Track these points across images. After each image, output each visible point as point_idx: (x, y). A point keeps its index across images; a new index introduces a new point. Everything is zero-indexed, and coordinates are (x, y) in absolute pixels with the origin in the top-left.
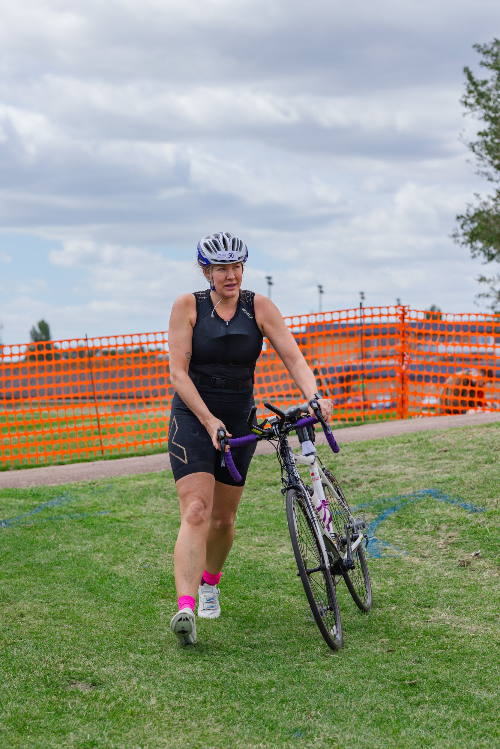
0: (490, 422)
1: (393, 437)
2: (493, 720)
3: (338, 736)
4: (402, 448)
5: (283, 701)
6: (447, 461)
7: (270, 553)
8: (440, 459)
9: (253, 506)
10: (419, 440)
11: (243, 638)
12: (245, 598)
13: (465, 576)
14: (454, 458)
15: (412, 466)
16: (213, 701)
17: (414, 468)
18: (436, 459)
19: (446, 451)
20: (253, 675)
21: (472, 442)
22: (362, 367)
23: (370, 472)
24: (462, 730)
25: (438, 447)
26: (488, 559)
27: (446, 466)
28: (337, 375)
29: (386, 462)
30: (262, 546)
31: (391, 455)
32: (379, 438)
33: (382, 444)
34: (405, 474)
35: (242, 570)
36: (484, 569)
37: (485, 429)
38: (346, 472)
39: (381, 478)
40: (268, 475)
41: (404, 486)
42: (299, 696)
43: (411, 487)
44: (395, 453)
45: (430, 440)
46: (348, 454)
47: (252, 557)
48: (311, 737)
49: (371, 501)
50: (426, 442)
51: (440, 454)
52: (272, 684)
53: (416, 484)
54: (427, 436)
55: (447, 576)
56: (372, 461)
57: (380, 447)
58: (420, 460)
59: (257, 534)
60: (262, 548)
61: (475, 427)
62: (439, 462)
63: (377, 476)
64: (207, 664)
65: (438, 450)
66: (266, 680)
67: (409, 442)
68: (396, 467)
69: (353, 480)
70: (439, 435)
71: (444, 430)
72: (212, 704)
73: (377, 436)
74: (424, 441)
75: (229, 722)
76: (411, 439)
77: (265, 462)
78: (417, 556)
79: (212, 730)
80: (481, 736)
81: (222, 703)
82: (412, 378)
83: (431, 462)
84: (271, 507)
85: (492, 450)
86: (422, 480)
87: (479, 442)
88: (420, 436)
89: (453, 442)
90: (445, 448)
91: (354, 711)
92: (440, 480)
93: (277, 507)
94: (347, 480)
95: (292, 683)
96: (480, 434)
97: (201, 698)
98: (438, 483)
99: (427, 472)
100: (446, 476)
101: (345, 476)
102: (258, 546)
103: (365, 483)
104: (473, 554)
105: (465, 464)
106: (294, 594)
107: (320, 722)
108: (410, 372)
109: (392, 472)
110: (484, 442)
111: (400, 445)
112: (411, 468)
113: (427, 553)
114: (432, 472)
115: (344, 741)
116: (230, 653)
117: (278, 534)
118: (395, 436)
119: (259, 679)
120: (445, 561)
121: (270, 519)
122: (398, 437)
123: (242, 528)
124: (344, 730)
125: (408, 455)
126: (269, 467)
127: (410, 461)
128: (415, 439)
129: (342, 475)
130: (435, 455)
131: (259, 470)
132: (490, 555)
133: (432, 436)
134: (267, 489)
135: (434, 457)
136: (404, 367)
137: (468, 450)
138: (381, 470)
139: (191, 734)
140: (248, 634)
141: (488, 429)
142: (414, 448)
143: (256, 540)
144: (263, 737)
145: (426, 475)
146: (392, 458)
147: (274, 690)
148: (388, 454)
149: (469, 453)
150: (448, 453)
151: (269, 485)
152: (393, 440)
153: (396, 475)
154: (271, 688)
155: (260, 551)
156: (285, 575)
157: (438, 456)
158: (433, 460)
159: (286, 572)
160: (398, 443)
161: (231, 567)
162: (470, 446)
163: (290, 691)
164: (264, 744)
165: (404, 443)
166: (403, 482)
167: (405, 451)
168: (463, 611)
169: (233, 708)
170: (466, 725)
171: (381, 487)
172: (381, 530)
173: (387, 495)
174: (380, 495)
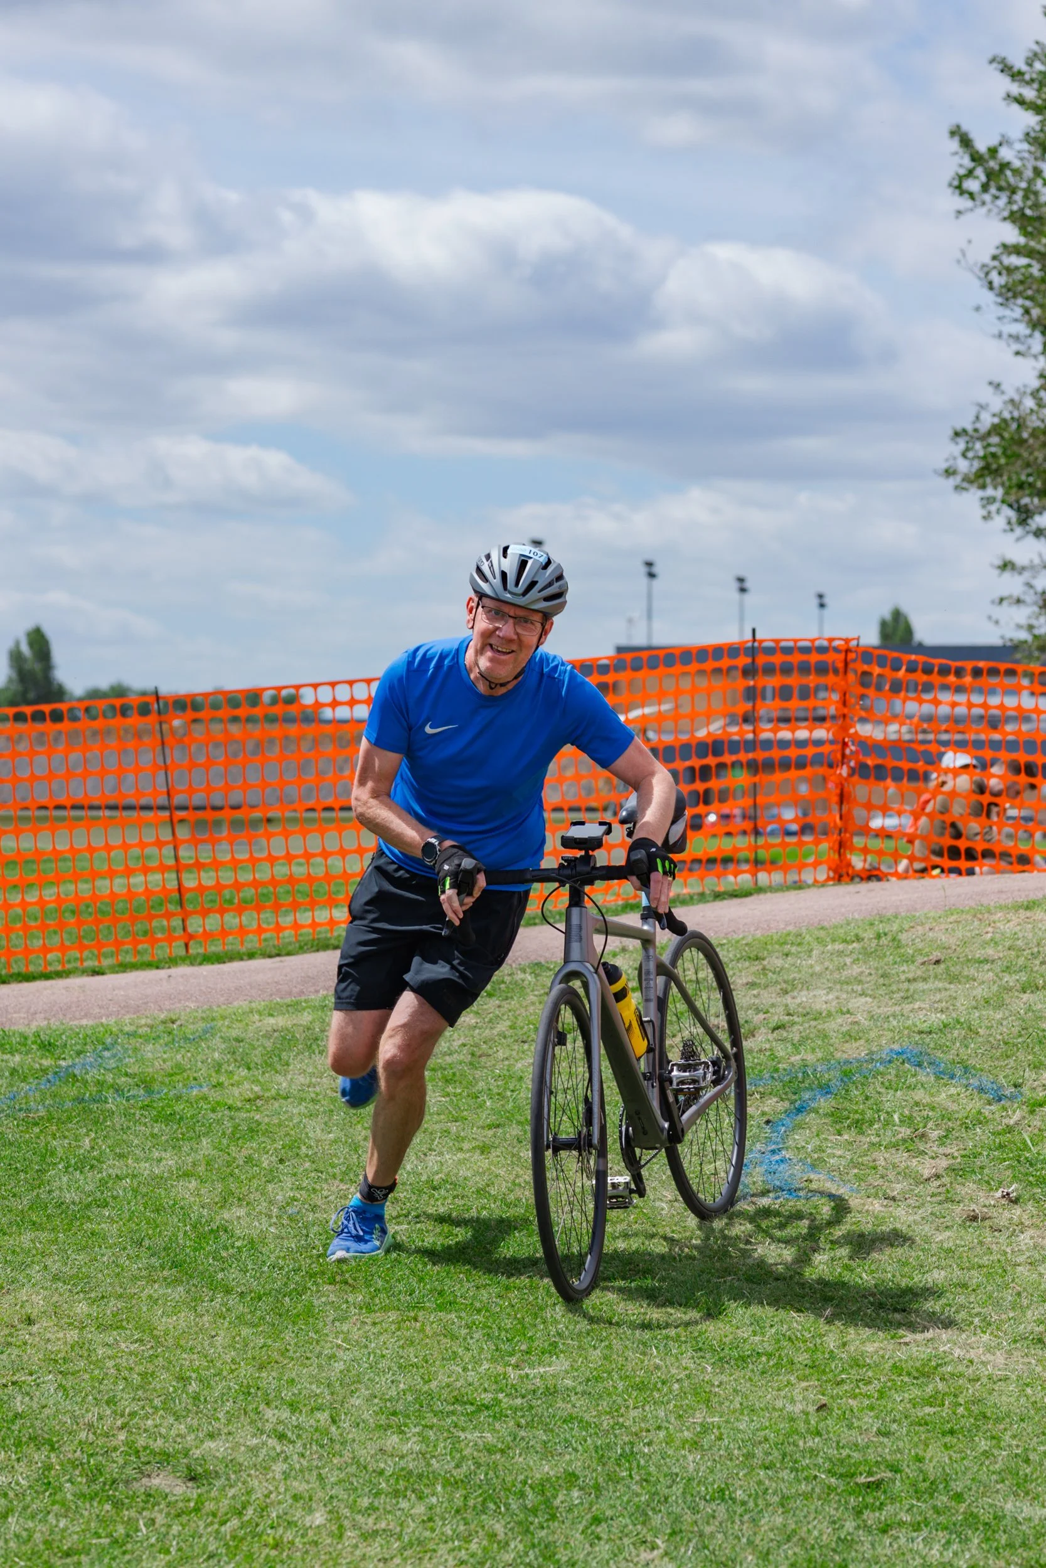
0: (1032, 897)
1: (822, 928)
4: (840, 953)
6: (940, 985)
8: (925, 980)
10: (878, 937)
13: (981, 1243)
14: (954, 979)
15: (863, 994)
17: (869, 999)
18: (915, 980)
19: (938, 962)
21: (994, 942)
23: (773, 1005)
25: (919, 951)
26: (1030, 1206)
27: (938, 997)
29: (806, 985)
31: (818, 969)
32: (790, 928)
33: (799, 944)
34: (848, 1012)
36: (1022, 1227)
39: (796, 1019)
41: (849, 1037)
43: (862, 1042)
44: (827, 964)
45: (903, 937)
49: (776, 1070)
50: (894, 940)
51: (924, 968)
53: (872, 1035)
54: (895, 927)
55: (941, 1242)
56: (777, 982)
57: (794, 949)
58: (881, 981)
62: (921, 985)
63: (789, 1014)
65: (920, 959)
67: (858, 939)
68: (831, 997)
70: (922, 924)
71: (932, 914)
73: (787, 924)
74: (889, 938)
76: (862, 935)
78: (876, 1196)
83: (906, 985)
85: (1037, 962)
86: (886, 1026)
87: (1007, 944)
88: (881, 928)
89: (952, 941)
90: (936, 955)
92: (924, 1027)
96: (1011, 924)
98: (921, 1032)
99: (897, 1008)
100: (936, 1019)
103: (763, 1030)
104: (999, 1194)
105: (980, 992)
109: (819, 1006)
110: (1019, 943)
111: (838, 946)
112: (863, 1000)
113: (897, 1189)
114: (907, 1007)
118: (826, 924)
120: (937, 1208)
122: (836, 927)
125: (856, 970)
127: (860, 982)
128: (869, 934)
130: (912, 971)
132: (1033, 1197)
133: (906, 926)
135: (911, 976)
137: (986, 961)
138: (798, 1001)
141: (1028, 914)
142: (867, 954)
145: (894, 1016)
146: (819, 975)
148: (811, 966)
149: (987, 967)
150: (942, 966)
152: (822, 934)
153: (829, 1014)
157: (919, 973)
158: (909, 981)
160: (834, 941)
162: (990, 952)
165: (845, 941)
166: (844, 1029)
167: (848, 961)
168: (976, 1320)
171: (796, 1038)
172: (798, 1137)
173: (810, 1058)
174: (796, 1059)
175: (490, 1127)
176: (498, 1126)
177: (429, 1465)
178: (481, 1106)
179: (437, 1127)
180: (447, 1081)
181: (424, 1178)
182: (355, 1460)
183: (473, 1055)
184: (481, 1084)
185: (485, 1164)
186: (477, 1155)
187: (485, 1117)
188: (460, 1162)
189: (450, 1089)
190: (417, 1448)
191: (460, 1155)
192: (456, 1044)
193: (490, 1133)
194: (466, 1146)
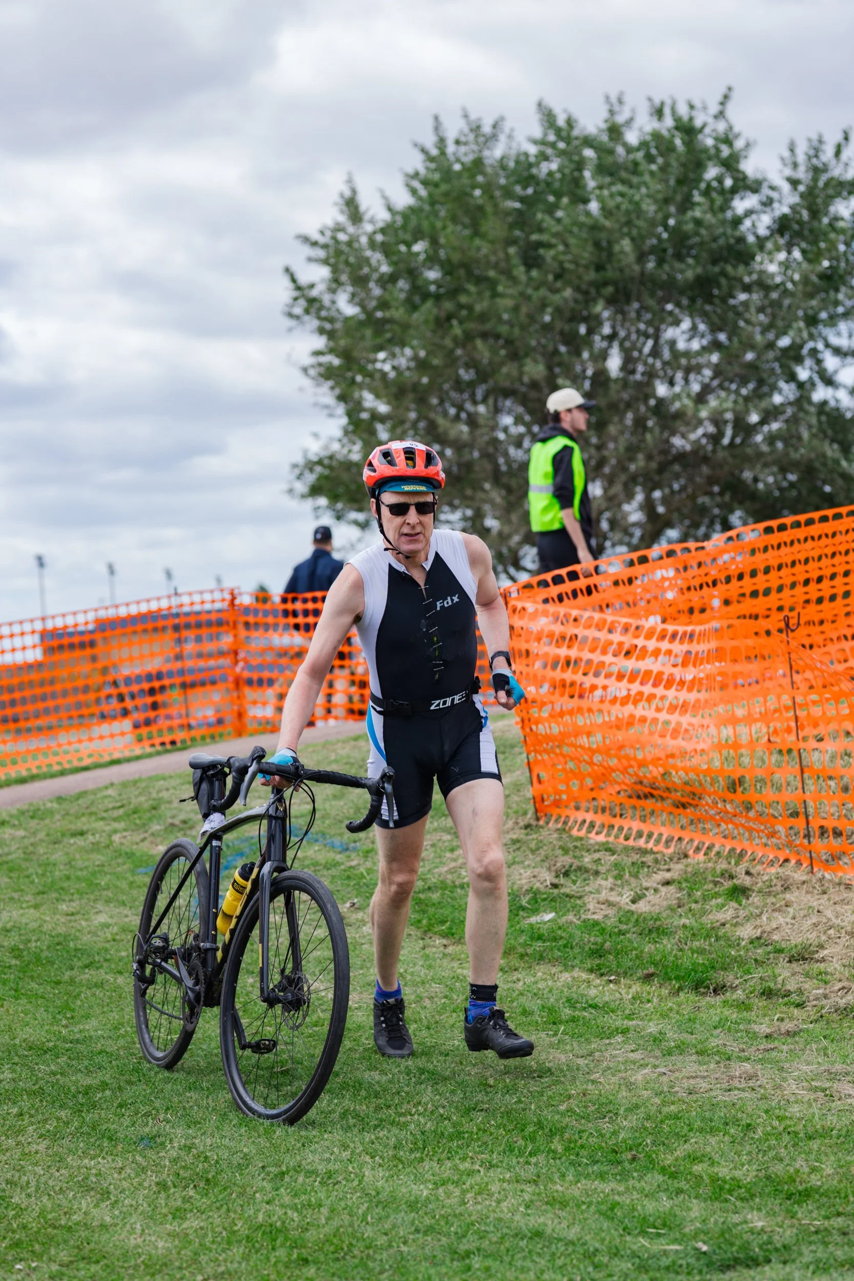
2: (389, 1107)
3: (197, 1141)
5: (121, 1106)
7: (83, 923)
9: (55, 865)
11: (60, 1032)
12: (58, 983)
16: (33, 1112)
20: (79, 1075)
21: (336, 761)
22: (182, 672)
24: (352, 1121)
28: (146, 686)
30: (73, 914)
35: (49, 947)
37: (352, 743)
38: (174, 812)
40: (71, 822)
42: (141, 1098)
46: (175, 788)
47: (61, 930)
48: (162, 1144)
52: (104, 1085)
59: (64, 900)
60: (73, 918)
61: (338, 741)
64: (18, 1068)
66: (96, 1082)
69: (184, 822)
72: (31, 1116)
75: (55, 1136)
77: (65, 805)
79: (34, 1147)
80: (376, 1127)
81: (43, 1114)
82: (250, 682)
84: (80, 864)
91: (214, 1110)
93: (87, 864)
94: (176, 821)
95: (130, 1083)
97: (15, 1111)
101: (173, 817)
102: (68, 915)
104: (348, 905)
106: (120, 973)
107: (173, 1127)
108: (246, 674)
115: (205, 1146)
116: (46, 1052)
117: (92, 897)
119: (88, 1081)
121: (78, 879)
123: (43, 893)
124: (204, 1133)
126: (71, 812)
129: (169, 815)
131: (57, 817)
134: (72, 841)
136: (238, 669)
139: (8, 1154)
140: (66, 1026)
143: (63, 907)
144: (102, 1151)
147: (108, 1093)
151: (74, 835)
154: (103, 1090)
155: (70, 921)
156: (106, 950)
159: (107, 945)
161: (34, 944)
163: (129, 1093)
164: (104, 1158)
169: (58, 1119)
170: (357, 1116)
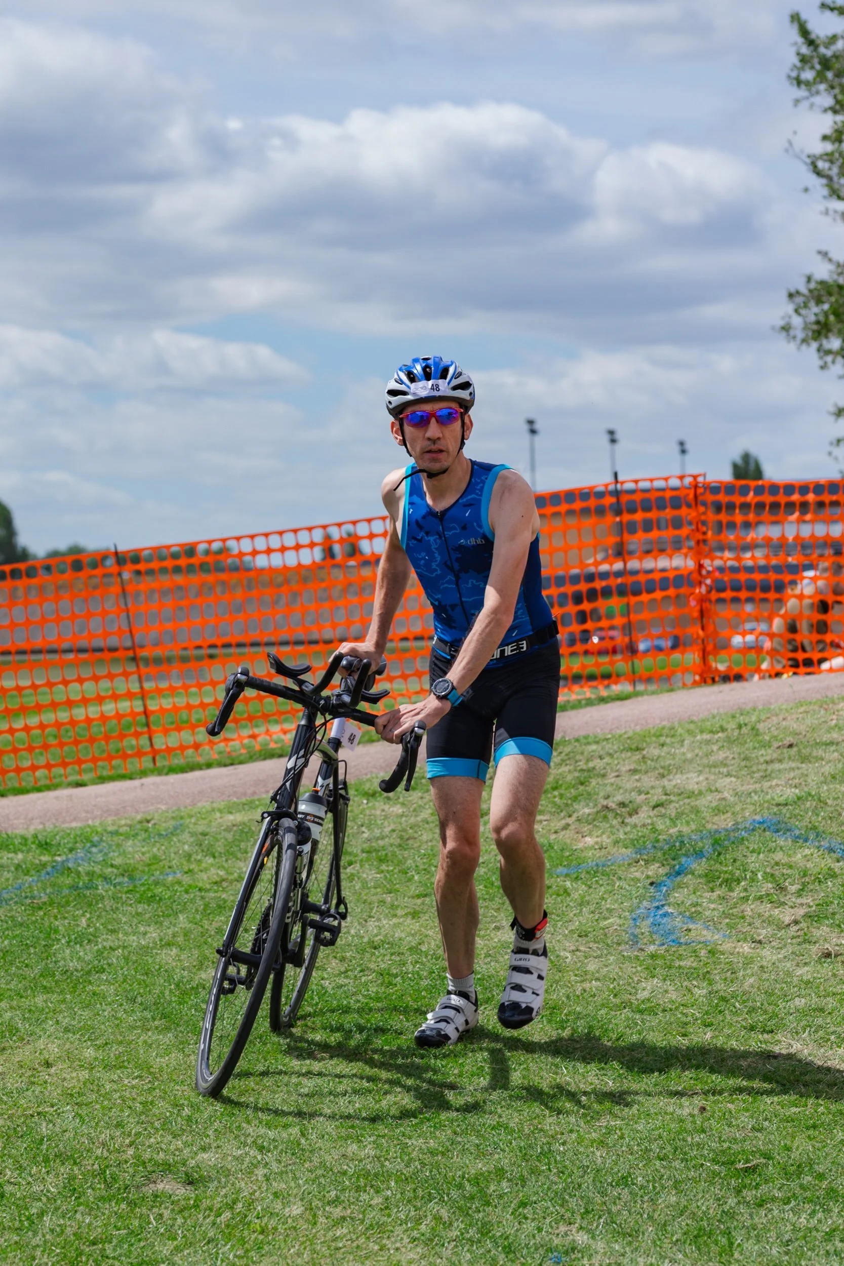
1: (692, 722)
3: (625, 1260)
4: (708, 742)
5: (522, 1204)
6: (794, 765)
8: (780, 761)
10: (740, 727)
13: (835, 975)
14: (805, 759)
15: (729, 775)
17: (733, 779)
18: (772, 761)
19: (791, 746)
21: (838, 727)
23: (653, 787)
25: (776, 738)
27: (792, 775)
29: (680, 769)
31: (689, 756)
32: (665, 723)
33: (673, 736)
34: (716, 790)
38: (609, 790)
39: (672, 798)
41: (718, 811)
42: (551, 1195)
43: (729, 815)
44: (697, 751)
45: (761, 726)
46: (610, 757)
49: (658, 841)
50: (753, 729)
51: (779, 751)
52: (500, 1174)
53: (737, 808)
54: (754, 718)
55: (801, 975)
56: (655, 768)
57: (668, 740)
58: (743, 763)
62: (777, 766)
63: (666, 794)
65: (776, 744)
66: (490, 1168)
67: (723, 729)
68: (701, 778)
69: (622, 804)
70: (777, 715)
71: (784, 706)
73: (662, 720)
74: (749, 727)
76: (725, 725)
78: (745, 940)
83: (764, 767)
86: (748, 800)
88: (742, 720)
89: (803, 729)
90: (789, 740)
91: (650, 1217)
92: (781, 800)
94: (611, 806)
95: (536, 1172)
98: (778, 805)
99: (758, 786)
100: (791, 793)
101: (606, 799)
103: (645, 808)
105: (827, 769)
107: (593, 1239)
109: (692, 787)
111: (706, 736)
112: (728, 780)
113: (762, 934)
114: (766, 785)
118: (694, 718)
119: (479, 1166)
120: (797, 948)
122: (703, 720)
124: (636, 1250)
125: (721, 755)
127: (725, 765)
128: (733, 725)
129: (600, 796)
130: (770, 754)
133: (763, 717)
135: (768, 758)
136: (703, 588)
137: (832, 743)
138: (673, 783)
142: (730, 741)
145: (756, 792)
146: (691, 761)
147: (505, 1184)
148: (684, 754)
149: (833, 748)
150: (795, 749)
152: (692, 726)
153: (700, 793)
154: (499, 1181)
157: (775, 755)
158: (767, 762)
160: (702, 732)
162: (835, 735)
163: (534, 1187)
165: (711, 732)
166: (713, 805)
167: (715, 748)
168: (832, 1038)
171: (673, 815)
172: (677, 895)
173: (685, 830)
174: (673, 831)
175: (418, 896)
176: (425, 896)
177: (383, 1166)
178: (410, 880)
179: (374, 898)
180: (381, 860)
181: (366, 940)
182: (322, 1164)
183: (401, 838)
184: (409, 862)
185: (416, 926)
186: (409, 920)
187: (413, 889)
188: (396, 926)
189: (384, 867)
190: (372, 1153)
191: (395, 920)
192: (387, 830)
193: (419, 901)
194: (400, 912)
